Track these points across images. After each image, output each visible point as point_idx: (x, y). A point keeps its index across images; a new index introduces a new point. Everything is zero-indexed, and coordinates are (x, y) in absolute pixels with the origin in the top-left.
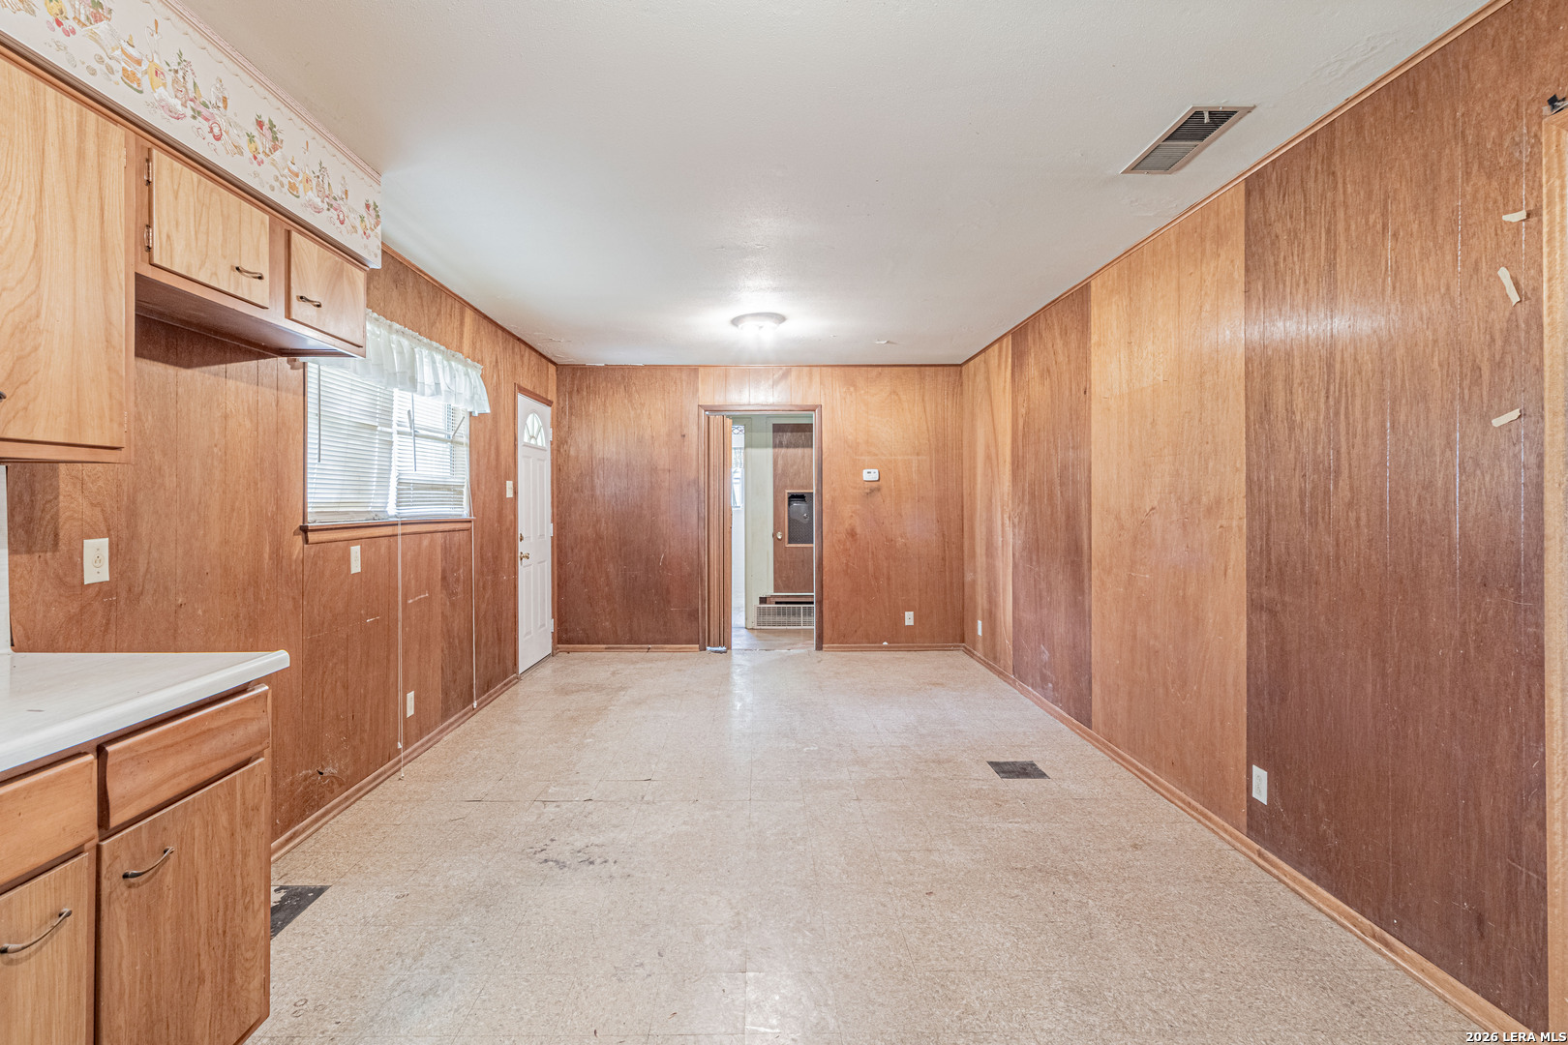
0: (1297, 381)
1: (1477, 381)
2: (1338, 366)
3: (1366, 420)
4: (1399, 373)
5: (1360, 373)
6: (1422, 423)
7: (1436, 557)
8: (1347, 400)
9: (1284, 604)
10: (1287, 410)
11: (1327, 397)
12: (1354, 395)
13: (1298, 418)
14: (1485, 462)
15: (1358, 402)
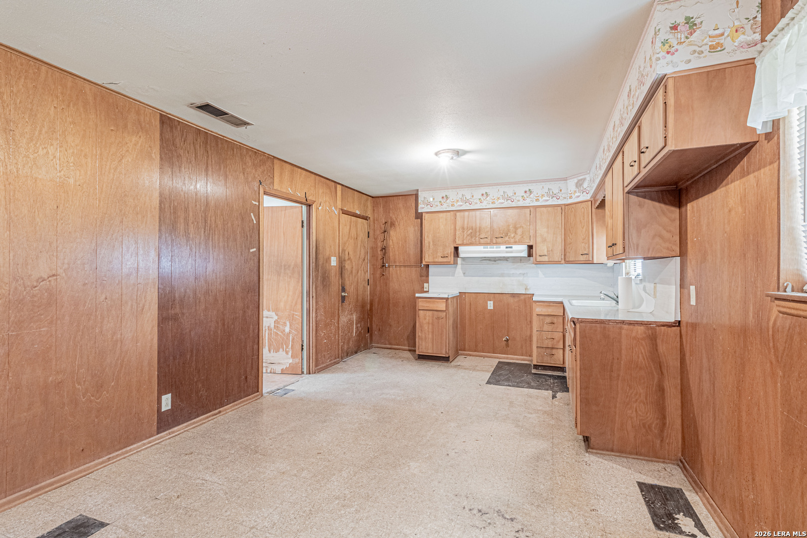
0: (190, 223)
1: (247, 239)
2: (209, 222)
3: (219, 243)
4: (229, 231)
5: (217, 227)
6: (235, 247)
7: (238, 286)
8: (212, 235)
9: (183, 314)
10: (185, 232)
11: (205, 232)
12: (215, 234)
13: (191, 236)
14: (249, 260)
15: (216, 237)
